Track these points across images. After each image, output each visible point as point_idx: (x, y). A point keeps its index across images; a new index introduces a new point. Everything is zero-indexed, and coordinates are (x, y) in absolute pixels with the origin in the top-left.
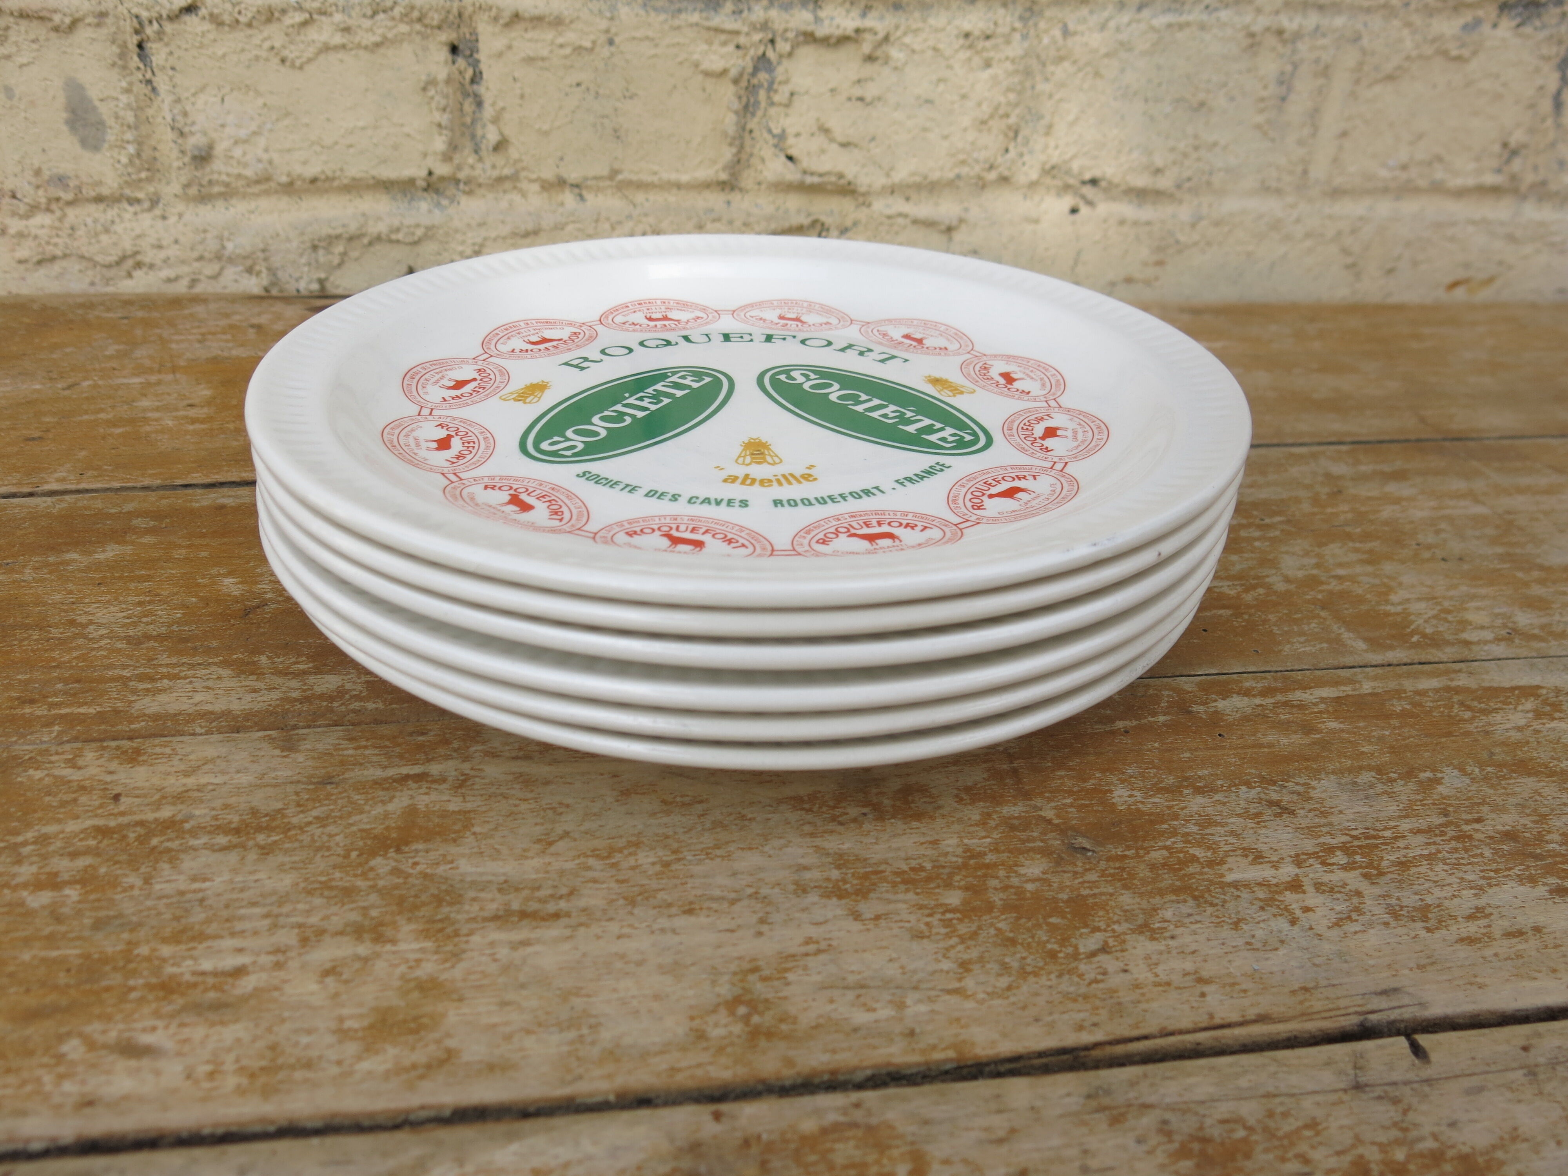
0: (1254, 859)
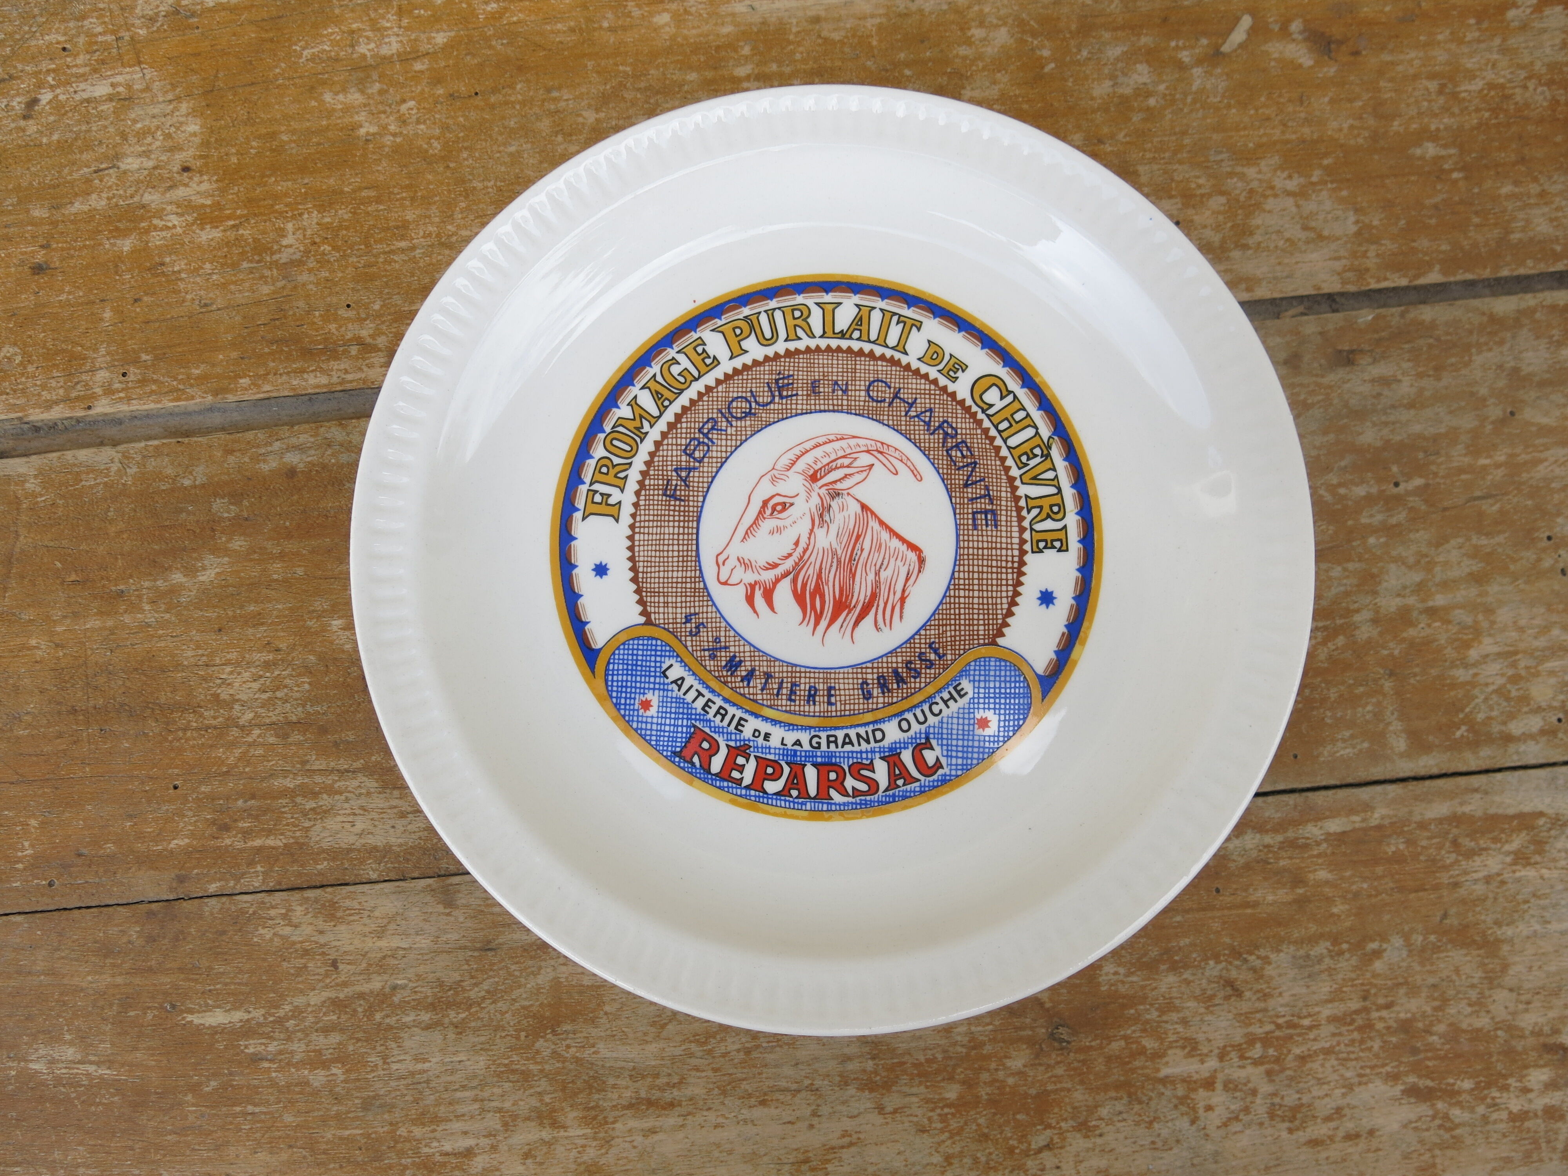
0: (1189, 1052)
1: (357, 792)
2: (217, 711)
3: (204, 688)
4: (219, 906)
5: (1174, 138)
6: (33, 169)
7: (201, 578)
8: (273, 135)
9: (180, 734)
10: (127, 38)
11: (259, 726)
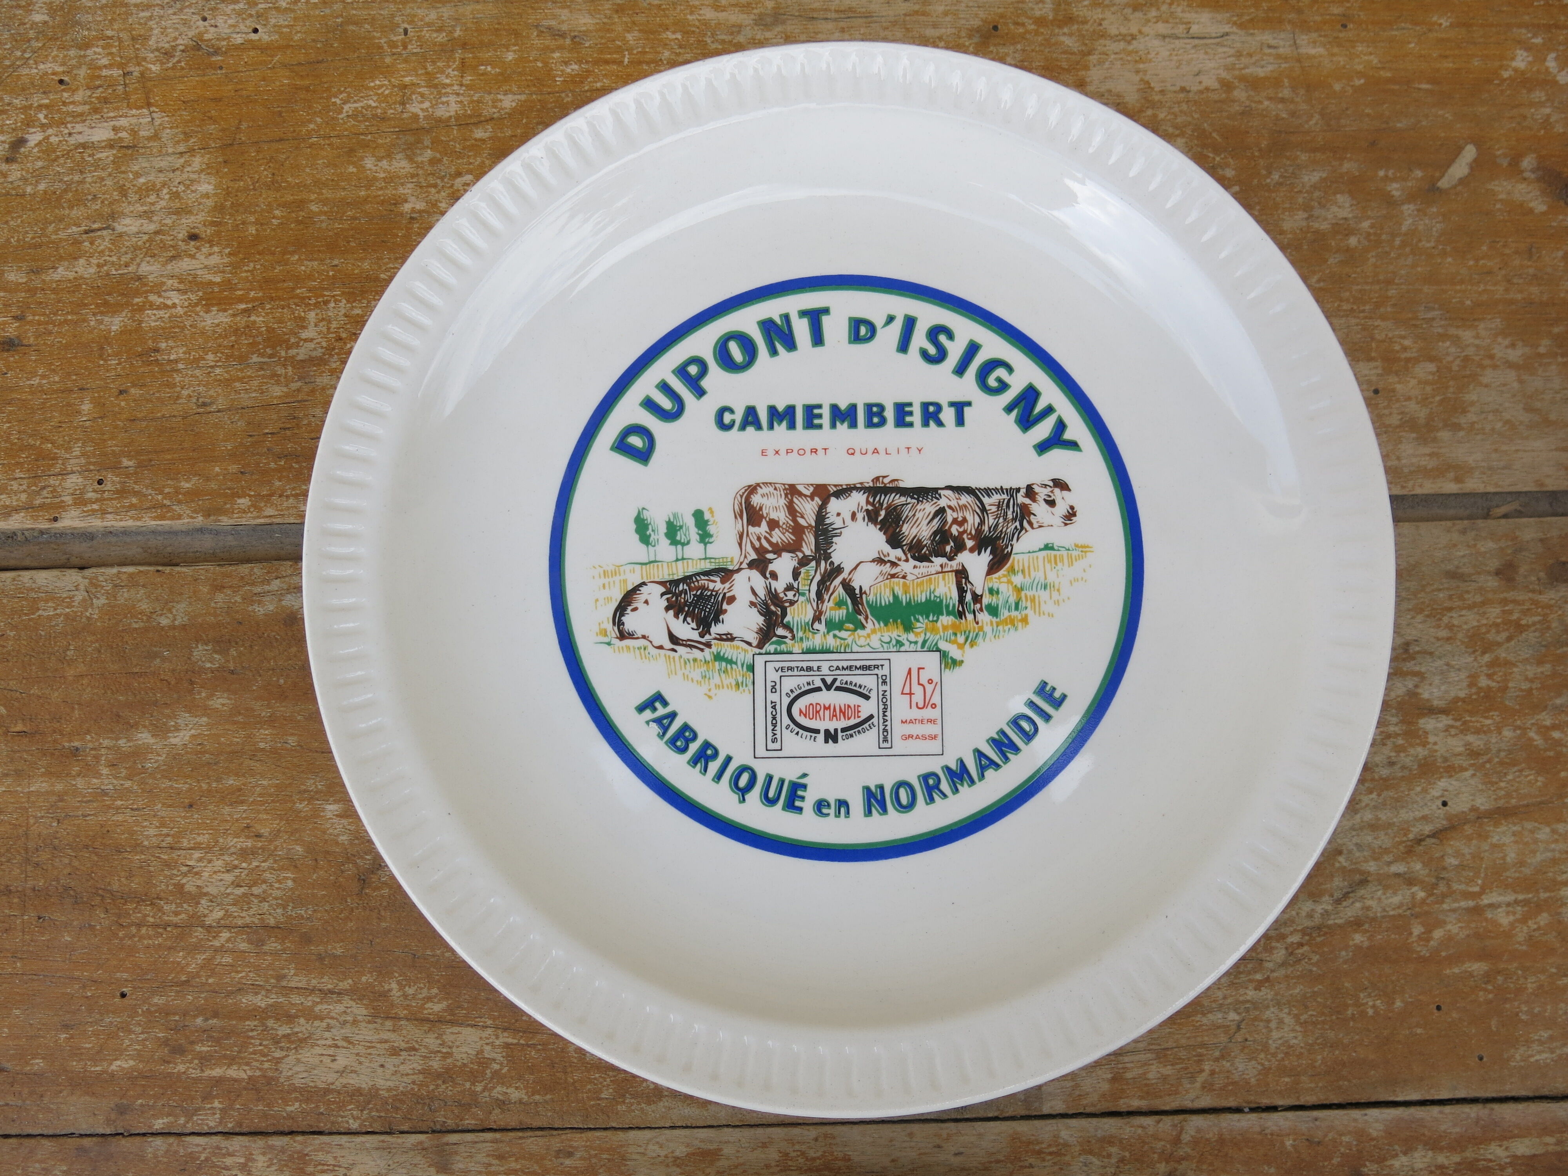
1: (342, 1019)
2: (179, 905)
3: (166, 877)
4: (164, 1148)
5: (1377, 287)
6: (12, 223)
7: (173, 741)
8: (301, 204)
9: (134, 930)
10: (136, 74)
11: (228, 927)
